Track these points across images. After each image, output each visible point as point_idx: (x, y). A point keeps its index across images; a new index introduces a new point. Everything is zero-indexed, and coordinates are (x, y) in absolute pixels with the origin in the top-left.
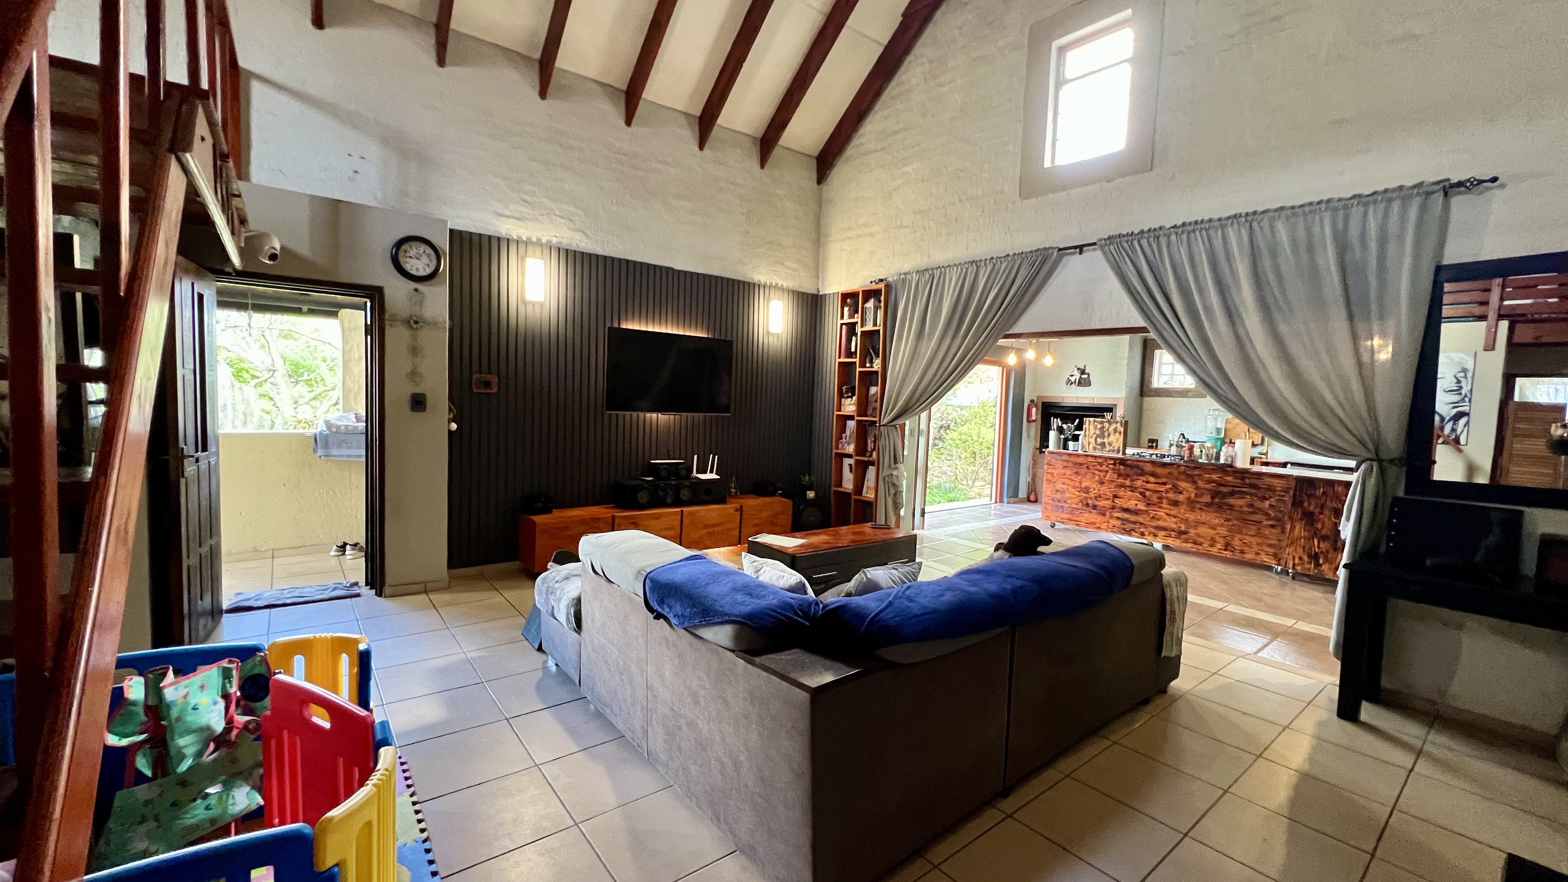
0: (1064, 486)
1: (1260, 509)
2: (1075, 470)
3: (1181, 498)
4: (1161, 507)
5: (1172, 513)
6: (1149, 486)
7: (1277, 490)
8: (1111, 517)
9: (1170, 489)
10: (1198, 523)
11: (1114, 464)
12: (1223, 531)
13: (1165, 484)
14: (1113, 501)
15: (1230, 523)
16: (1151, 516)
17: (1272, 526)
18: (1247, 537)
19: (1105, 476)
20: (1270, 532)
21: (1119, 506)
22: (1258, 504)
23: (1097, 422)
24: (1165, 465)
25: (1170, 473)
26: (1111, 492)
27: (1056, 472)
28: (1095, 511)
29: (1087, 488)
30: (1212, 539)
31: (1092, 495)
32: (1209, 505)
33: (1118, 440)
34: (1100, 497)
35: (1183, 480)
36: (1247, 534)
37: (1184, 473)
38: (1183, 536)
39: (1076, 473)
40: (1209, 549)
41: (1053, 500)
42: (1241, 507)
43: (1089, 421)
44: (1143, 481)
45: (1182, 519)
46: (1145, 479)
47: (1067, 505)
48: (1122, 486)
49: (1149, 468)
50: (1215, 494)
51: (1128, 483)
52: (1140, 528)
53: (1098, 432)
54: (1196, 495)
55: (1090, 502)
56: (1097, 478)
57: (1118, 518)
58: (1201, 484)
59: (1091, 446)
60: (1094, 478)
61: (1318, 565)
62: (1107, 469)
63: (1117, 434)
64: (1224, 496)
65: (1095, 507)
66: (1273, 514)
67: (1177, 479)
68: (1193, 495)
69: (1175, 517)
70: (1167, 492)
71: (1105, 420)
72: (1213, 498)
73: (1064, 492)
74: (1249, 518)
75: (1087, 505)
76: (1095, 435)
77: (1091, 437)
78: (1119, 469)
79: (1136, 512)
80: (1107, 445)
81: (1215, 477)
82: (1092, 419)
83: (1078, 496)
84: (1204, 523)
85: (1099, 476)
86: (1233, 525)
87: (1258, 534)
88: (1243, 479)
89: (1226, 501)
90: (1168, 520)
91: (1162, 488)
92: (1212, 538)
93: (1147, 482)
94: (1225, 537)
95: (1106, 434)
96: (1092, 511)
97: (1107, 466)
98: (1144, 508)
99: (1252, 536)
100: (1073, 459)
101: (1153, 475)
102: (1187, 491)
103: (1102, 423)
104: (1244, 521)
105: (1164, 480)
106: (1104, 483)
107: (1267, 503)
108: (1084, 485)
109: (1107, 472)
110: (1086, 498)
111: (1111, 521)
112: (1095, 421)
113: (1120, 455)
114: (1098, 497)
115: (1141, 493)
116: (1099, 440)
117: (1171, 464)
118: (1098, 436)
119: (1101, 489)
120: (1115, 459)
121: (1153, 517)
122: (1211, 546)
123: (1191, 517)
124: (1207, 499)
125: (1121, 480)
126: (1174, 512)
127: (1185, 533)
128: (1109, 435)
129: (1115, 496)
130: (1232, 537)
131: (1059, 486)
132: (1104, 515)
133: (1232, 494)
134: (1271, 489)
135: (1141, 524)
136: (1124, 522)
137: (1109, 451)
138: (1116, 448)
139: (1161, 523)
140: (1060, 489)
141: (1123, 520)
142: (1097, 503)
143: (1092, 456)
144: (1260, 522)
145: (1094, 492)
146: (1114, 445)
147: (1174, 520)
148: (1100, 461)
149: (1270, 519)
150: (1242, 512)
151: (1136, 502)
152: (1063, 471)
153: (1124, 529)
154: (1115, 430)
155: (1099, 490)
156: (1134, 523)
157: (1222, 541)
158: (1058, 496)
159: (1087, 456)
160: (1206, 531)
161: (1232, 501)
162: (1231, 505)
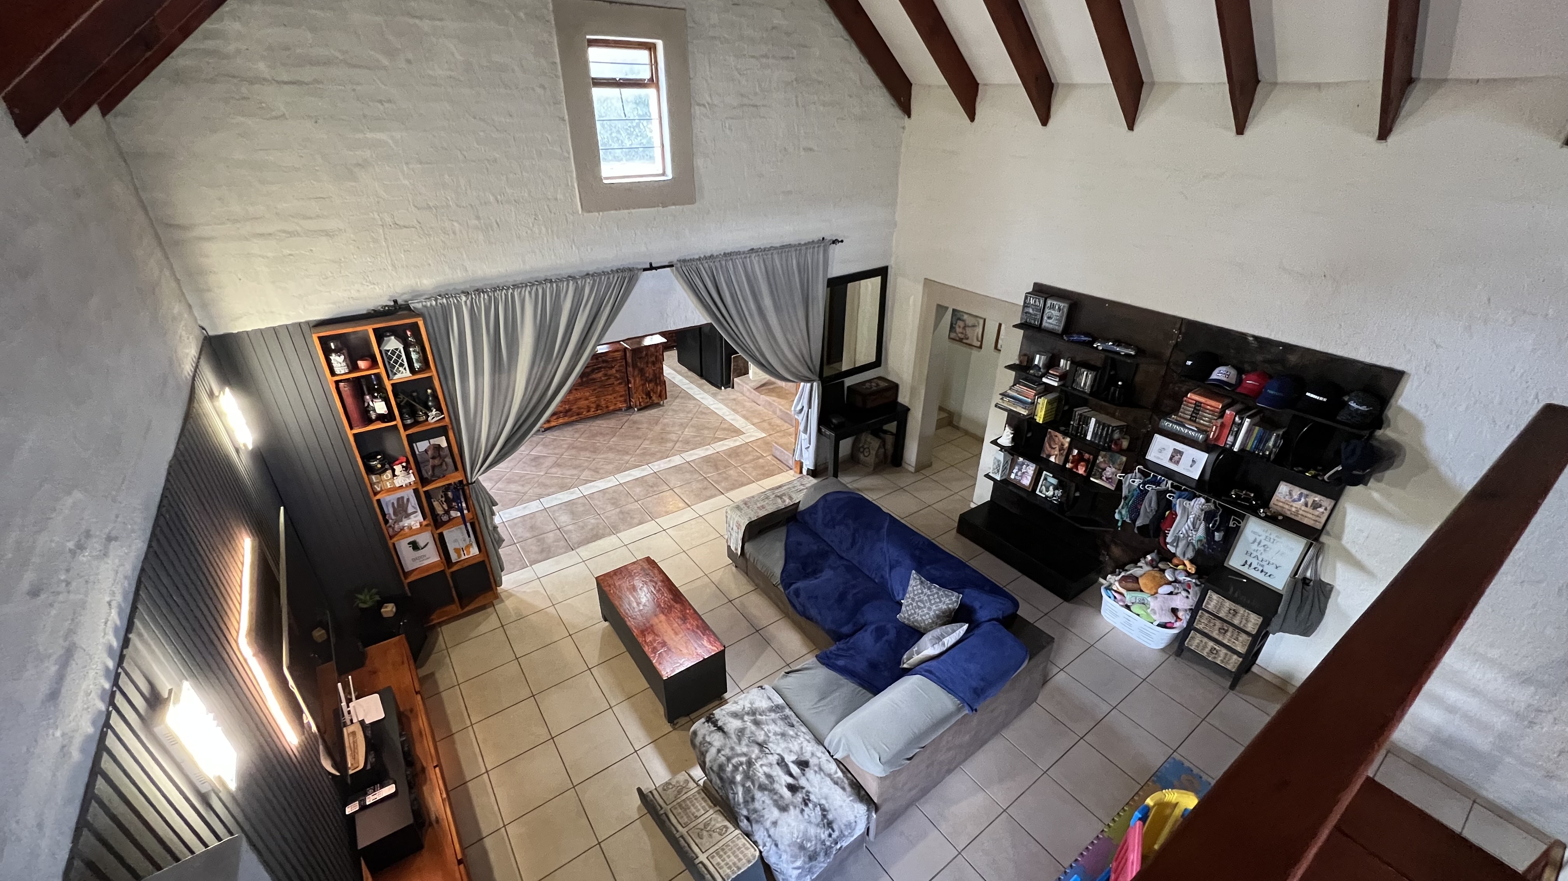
1: (611, 375)
7: (617, 360)
10: (577, 400)
12: (593, 399)
15: (596, 392)
17: (620, 384)
18: (608, 397)
20: (620, 387)
22: (609, 372)
36: (607, 395)
38: (569, 413)
42: (600, 378)
61: (650, 398)
64: (588, 375)
66: (619, 376)
74: (607, 383)
84: (580, 399)
86: (598, 392)
87: (614, 392)
88: (597, 359)
89: (590, 377)
92: (588, 406)
94: (595, 402)
99: (611, 394)
104: (604, 386)
107: (614, 370)
122: (588, 412)
123: (571, 398)
127: (570, 410)
130: (600, 401)
133: (593, 372)
134: (614, 360)
144: (613, 384)
149: (618, 380)
150: (602, 381)
157: (594, 404)
160: (583, 403)
161: (594, 376)
162: (594, 379)
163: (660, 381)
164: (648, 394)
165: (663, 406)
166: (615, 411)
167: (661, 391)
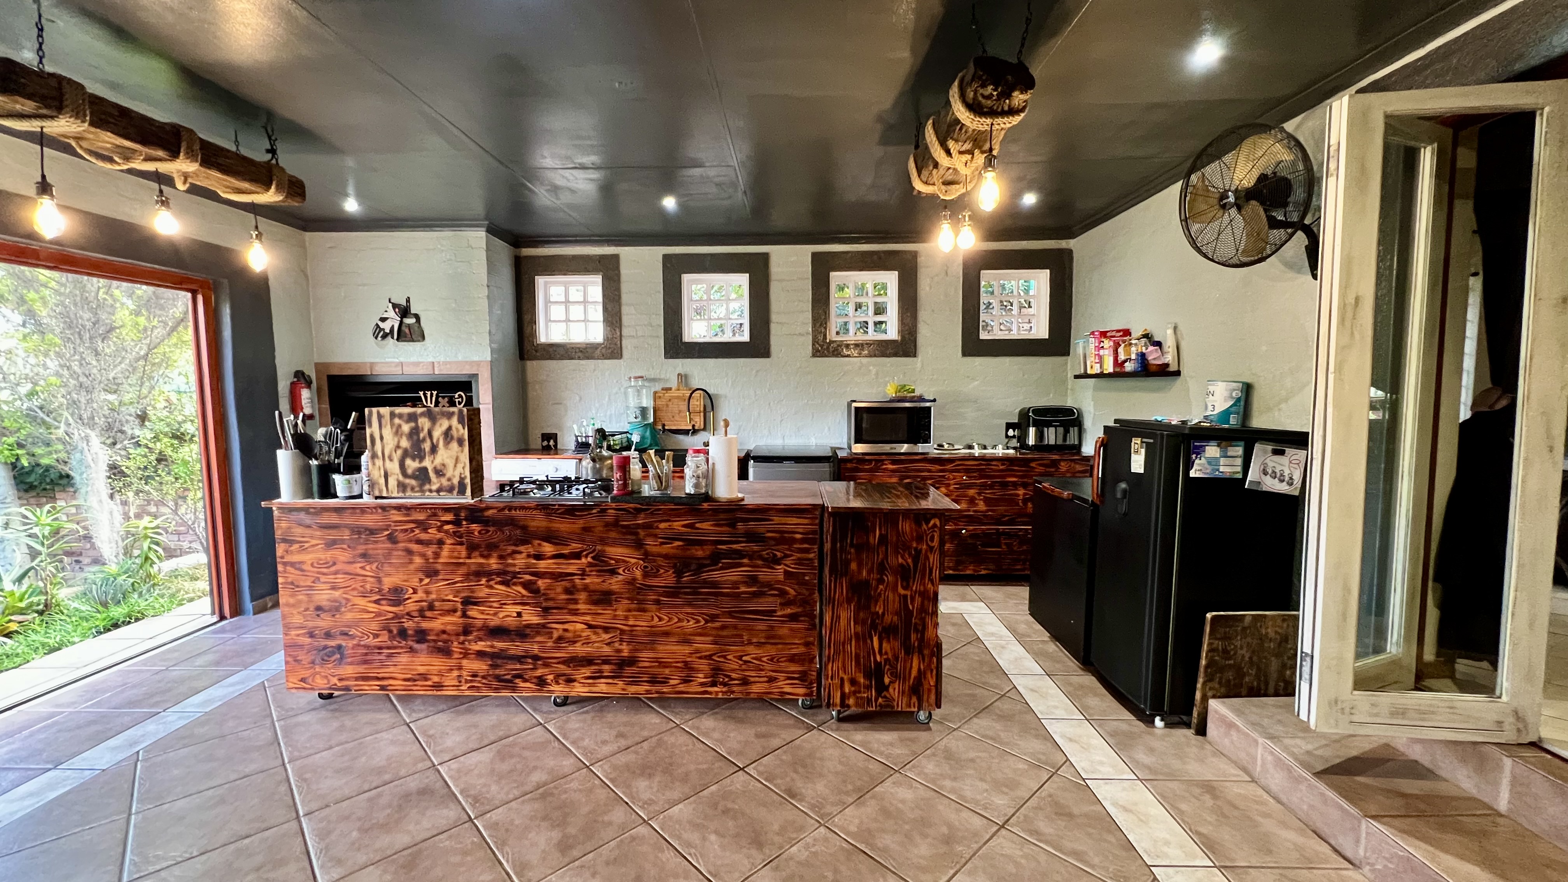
0: (337, 594)
1: (769, 585)
2: (361, 549)
3: (615, 583)
4: (575, 612)
5: (600, 621)
6: (543, 565)
7: (795, 541)
8: (466, 655)
9: (590, 565)
10: (655, 636)
11: (457, 523)
12: (704, 645)
13: (577, 556)
14: (464, 615)
15: (717, 624)
16: (556, 635)
17: (793, 618)
18: (751, 649)
19: (437, 555)
20: (791, 629)
21: (479, 623)
22: (765, 574)
23: (400, 416)
24: (571, 511)
25: (586, 529)
26: (457, 593)
27: (307, 558)
28: (424, 646)
29: (397, 591)
30: (687, 666)
31: (411, 606)
32: (673, 592)
33: (457, 460)
34: (431, 607)
35: (614, 544)
36: (750, 643)
37: (615, 524)
38: (628, 670)
39: (364, 555)
40: (682, 688)
41: (311, 635)
42: (735, 585)
43: (380, 417)
44: (529, 556)
45: (622, 632)
46: (532, 551)
47: (351, 643)
48: (478, 574)
49: (538, 522)
50: (681, 564)
51: (493, 563)
52: (535, 669)
53: (405, 443)
54: (646, 575)
55: (408, 624)
56: (418, 560)
57: (480, 654)
58: (651, 545)
59: (392, 482)
60: (411, 562)
61: (882, 688)
62: (440, 535)
63: (454, 445)
64: (700, 568)
65: (421, 635)
66: (792, 592)
67: (603, 541)
68: (638, 574)
69: (606, 630)
70: (583, 574)
71: (419, 410)
72: (679, 574)
73: (337, 609)
74: (752, 607)
75: (403, 633)
76: (399, 452)
77: (391, 460)
78: (470, 533)
79: (522, 633)
80: (432, 475)
81: (678, 525)
82: (385, 411)
83: (378, 614)
84: (667, 634)
85: (423, 555)
86: (723, 628)
87: (771, 638)
88: (732, 525)
89: (704, 576)
90: (594, 638)
91: (572, 567)
92: (686, 663)
93: (539, 557)
94: (709, 657)
95: (427, 446)
96: (417, 646)
97: (440, 529)
98: (535, 620)
99: (759, 645)
100: (349, 520)
101: (550, 537)
102: (628, 568)
103: (412, 418)
104: (742, 614)
105: (575, 546)
106: (436, 573)
107: (780, 568)
108: (388, 582)
109: (441, 543)
110: (397, 616)
111: (465, 662)
112: (393, 415)
113: (468, 499)
114: (427, 609)
115: (526, 585)
116: (412, 465)
117: (585, 508)
118: (406, 454)
119: (433, 587)
120: (455, 510)
121: (560, 639)
122: (686, 681)
123: (641, 623)
124: (667, 578)
125: (477, 560)
126: (605, 617)
127: (632, 661)
128: (434, 449)
129: (468, 602)
130: (724, 656)
131: (324, 596)
132: (446, 652)
133: (715, 559)
134: (785, 539)
135: (536, 658)
136: (499, 662)
137: (438, 491)
138: (456, 481)
139: (579, 649)
140: (324, 603)
141: (493, 656)
142: (425, 625)
143: (399, 508)
144: (770, 613)
145: (416, 597)
146: (449, 474)
147: (606, 636)
148: (421, 517)
149: (787, 603)
150: (737, 596)
151: (519, 608)
152: (328, 555)
153: (498, 678)
154: (447, 434)
155: (428, 593)
156: (519, 659)
157: (703, 665)
158: (325, 622)
159: (384, 508)
160: (671, 650)
161: (716, 575)
162: (714, 584)
163: (921, 640)
164: (875, 674)
165: (925, 726)
166: (764, 701)
167: (921, 674)
